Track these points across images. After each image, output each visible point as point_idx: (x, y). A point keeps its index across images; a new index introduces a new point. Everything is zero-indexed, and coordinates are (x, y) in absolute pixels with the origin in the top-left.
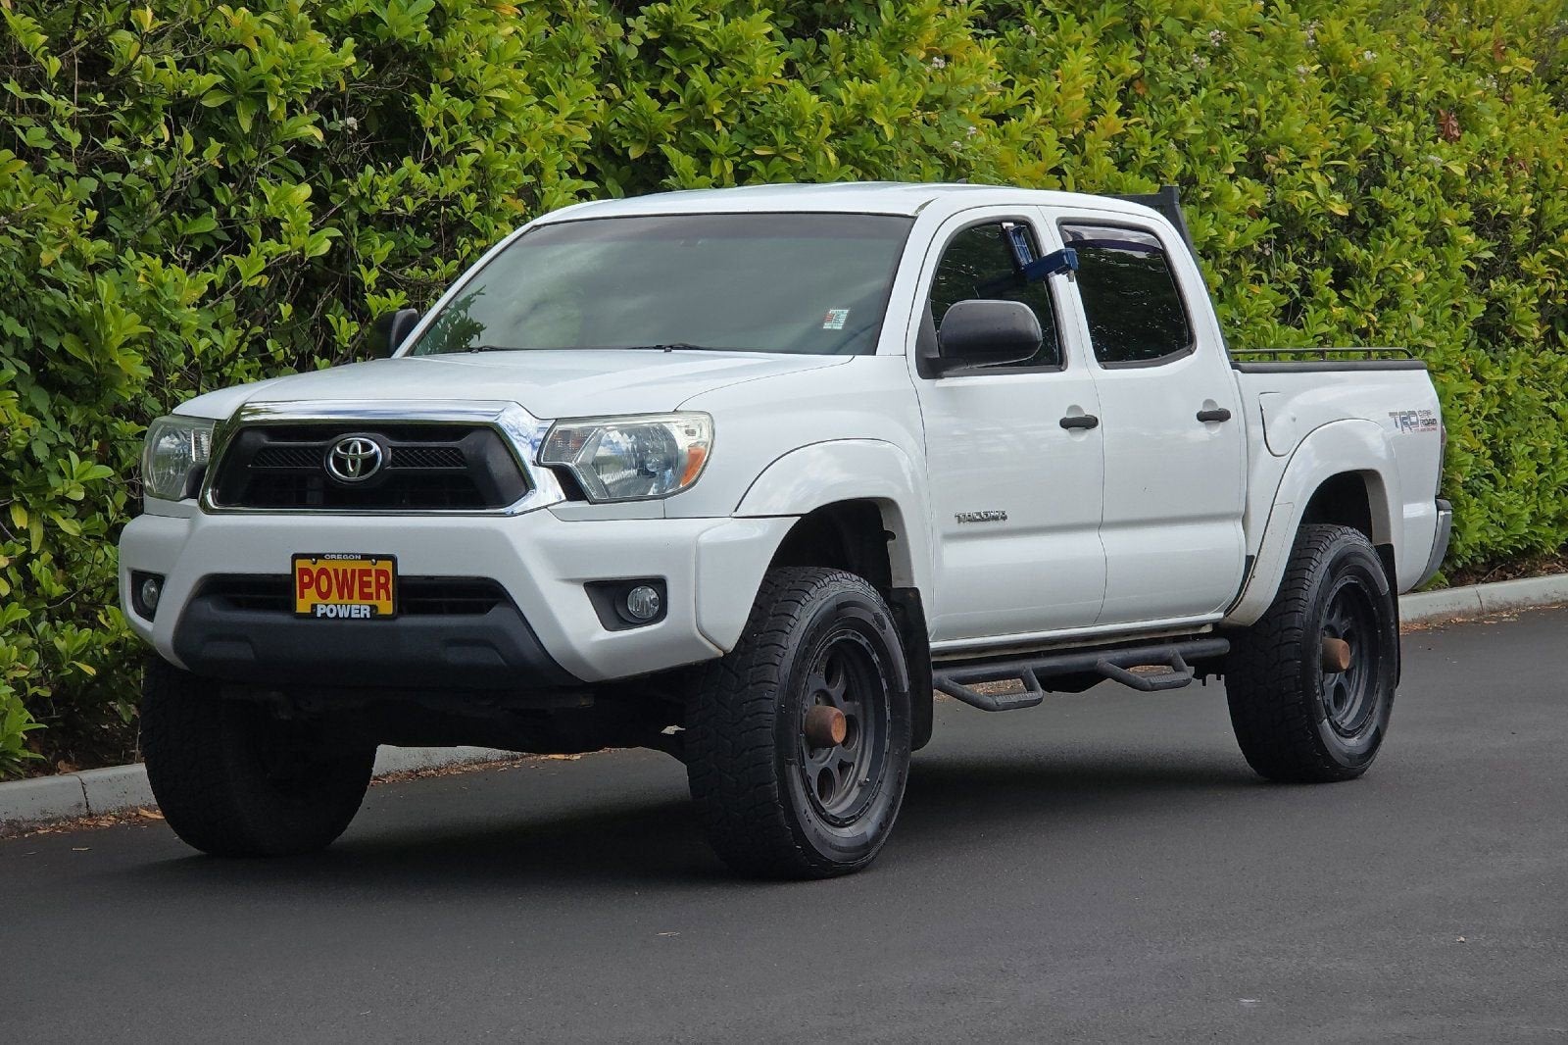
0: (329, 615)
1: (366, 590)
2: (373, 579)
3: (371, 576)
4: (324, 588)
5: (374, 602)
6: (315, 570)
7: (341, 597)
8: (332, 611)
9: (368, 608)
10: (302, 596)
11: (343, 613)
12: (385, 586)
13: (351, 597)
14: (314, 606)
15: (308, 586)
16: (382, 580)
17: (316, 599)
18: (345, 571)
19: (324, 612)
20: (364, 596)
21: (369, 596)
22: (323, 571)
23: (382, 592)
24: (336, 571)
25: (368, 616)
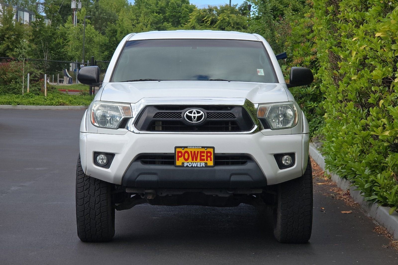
0: (189, 166)
1: (202, 158)
2: (205, 154)
3: (205, 153)
4: (186, 157)
5: (205, 161)
6: (183, 151)
7: (193, 160)
8: (190, 164)
9: (204, 164)
10: (178, 160)
11: (194, 165)
12: (210, 157)
13: (196, 160)
14: (183, 163)
15: (181, 157)
16: (209, 154)
17: (184, 161)
18: (195, 152)
19: (187, 165)
20: (201, 160)
21: (204, 160)
22: (187, 152)
23: (209, 159)
24: (191, 152)
25: (204, 166)
